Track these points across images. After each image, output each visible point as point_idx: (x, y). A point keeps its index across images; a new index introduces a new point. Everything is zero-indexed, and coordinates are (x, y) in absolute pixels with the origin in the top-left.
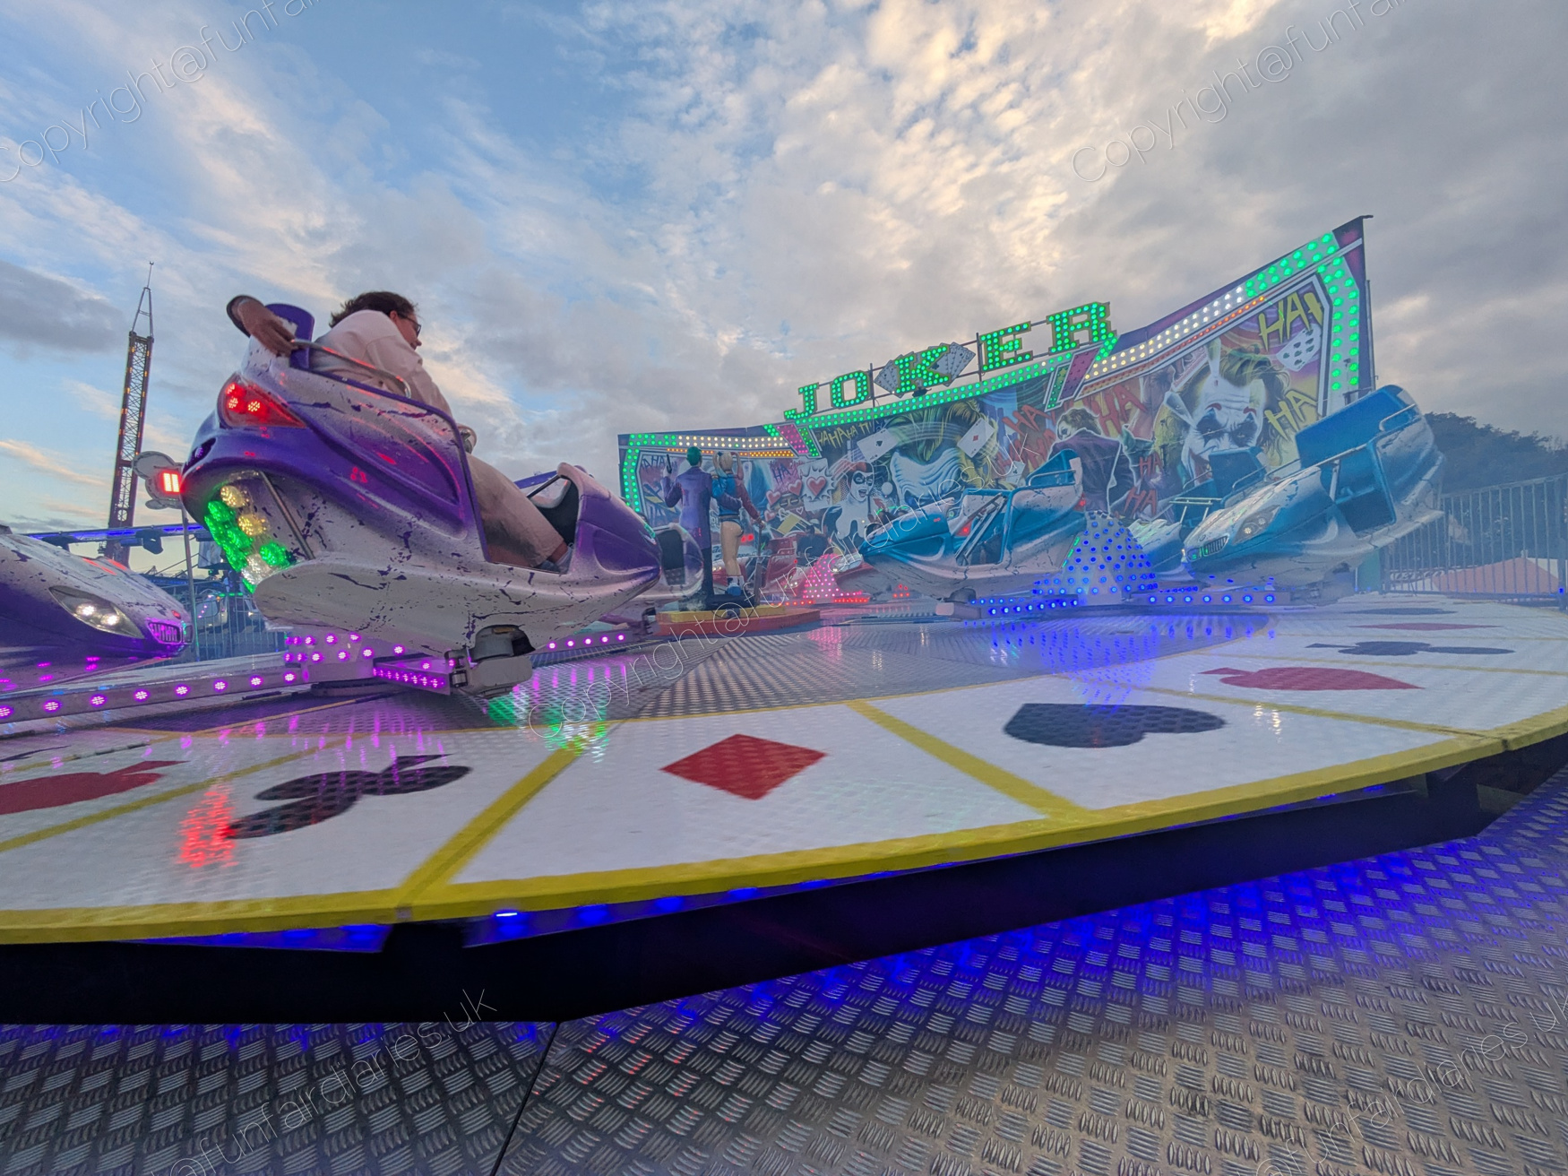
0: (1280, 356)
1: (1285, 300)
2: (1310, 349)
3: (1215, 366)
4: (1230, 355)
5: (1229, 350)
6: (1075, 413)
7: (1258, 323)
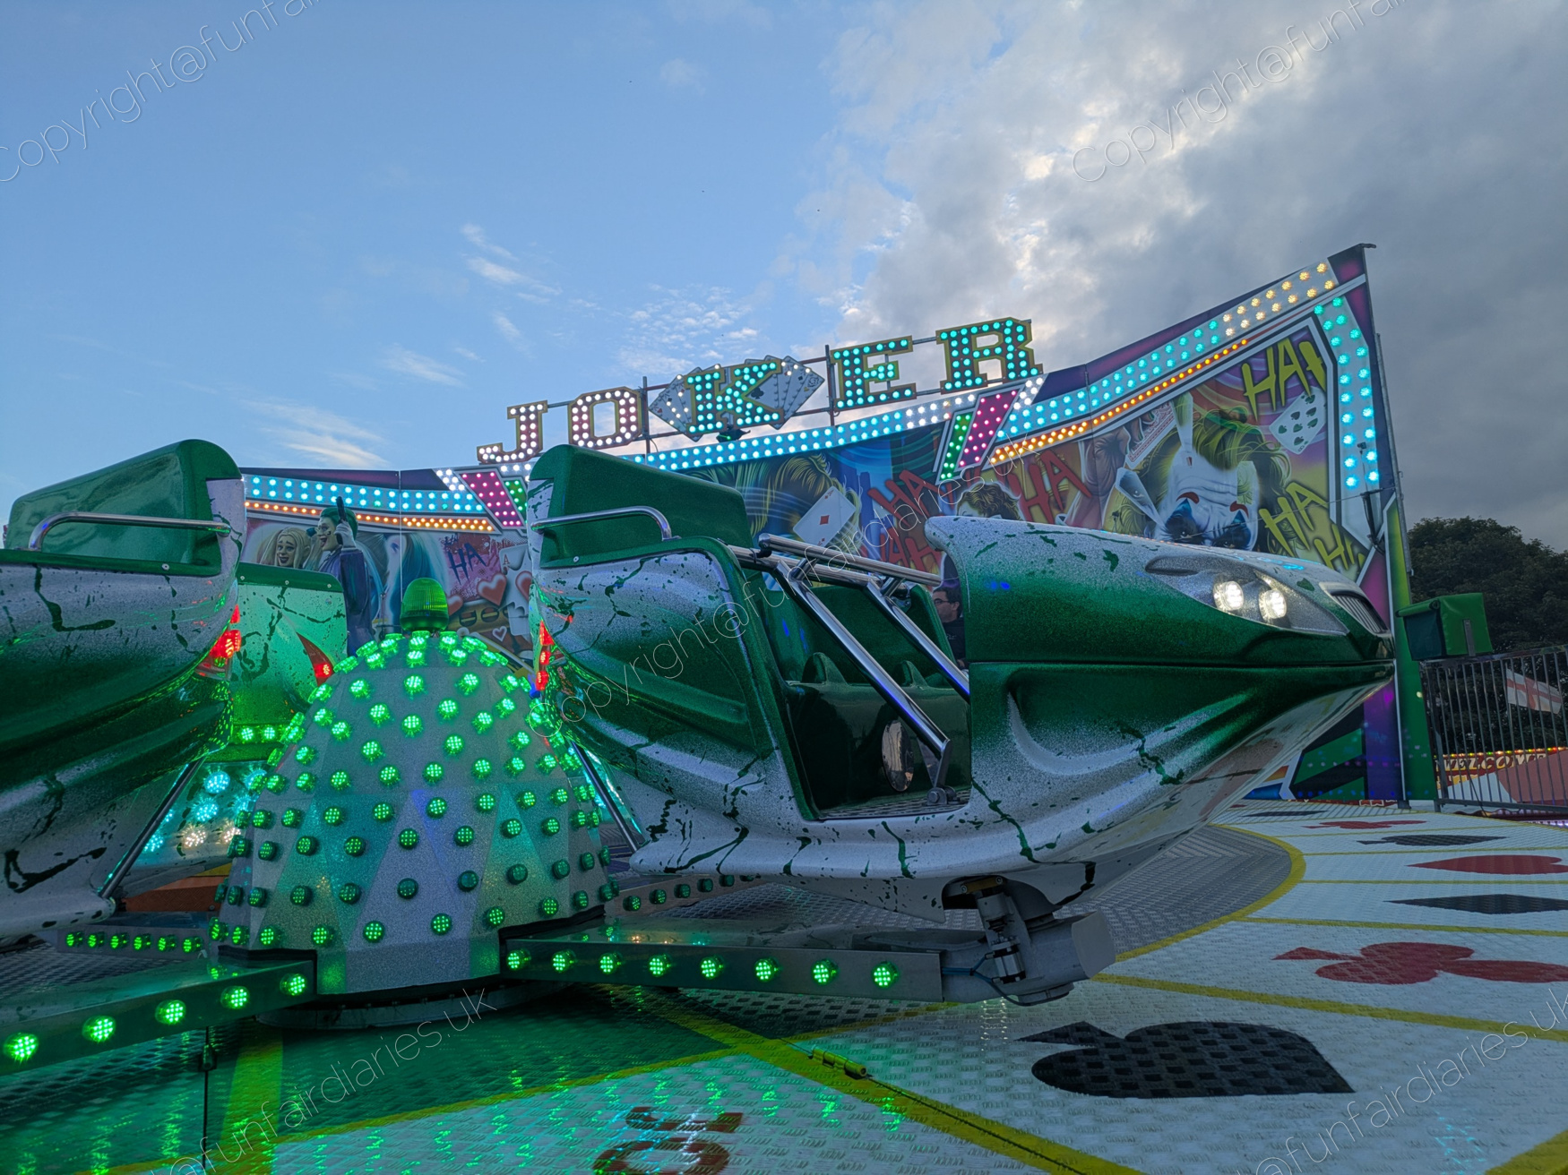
0: (1274, 428)
1: (1275, 346)
2: (1313, 424)
3: (1186, 434)
4: (1206, 420)
5: (1205, 413)
6: (985, 490)
7: (1242, 377)
